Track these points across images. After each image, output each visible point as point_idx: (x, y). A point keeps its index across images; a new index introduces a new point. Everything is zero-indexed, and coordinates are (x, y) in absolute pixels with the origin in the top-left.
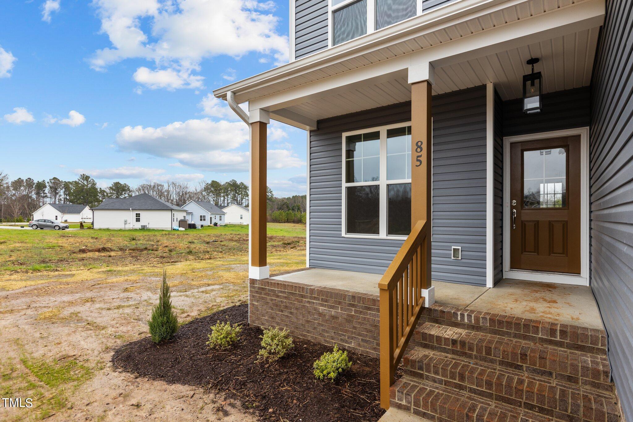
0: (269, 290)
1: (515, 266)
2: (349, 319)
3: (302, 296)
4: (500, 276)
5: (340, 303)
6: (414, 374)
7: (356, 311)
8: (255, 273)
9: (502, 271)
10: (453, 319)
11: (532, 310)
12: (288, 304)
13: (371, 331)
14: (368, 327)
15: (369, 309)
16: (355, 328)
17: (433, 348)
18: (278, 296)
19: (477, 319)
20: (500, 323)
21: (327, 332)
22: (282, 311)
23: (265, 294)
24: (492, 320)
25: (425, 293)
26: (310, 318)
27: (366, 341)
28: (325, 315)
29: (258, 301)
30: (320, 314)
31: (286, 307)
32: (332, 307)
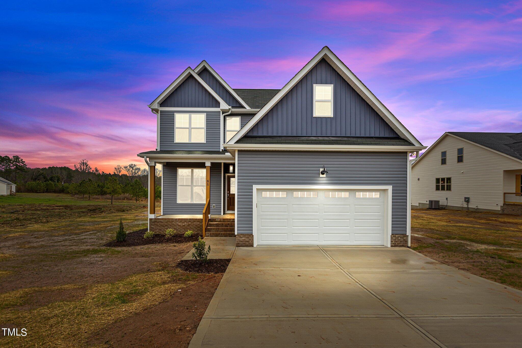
0: (158, 221)
1: (228, 210)
2: (189, 225)
3: (172, 221)
4: (224, 213)
5: (186, 221)
6: (209, 231)
7: (191, 223)
8: (152, 216)
9: (225, 211)
10: (216, 220)
11: (231, 217)
12: (167, 225)
13: (195, 227)
14: (194, 226)
15: (195, 221)
16: (190, 227)
17: (212, 226)
18: (163, 223)
19: (220, 220)
20: (225, 219)
21: (181, 230)
22: (164, 227)
23: (157, 223)
24: (223, 219)
25: (209, 215)
26: (175, 227)
27: (194, 230)
28: (181, 226)
29: (153, 226)
30: (179, 226)
31: (166, 225)
32: (183, 223)
